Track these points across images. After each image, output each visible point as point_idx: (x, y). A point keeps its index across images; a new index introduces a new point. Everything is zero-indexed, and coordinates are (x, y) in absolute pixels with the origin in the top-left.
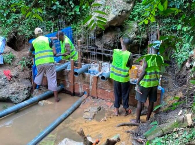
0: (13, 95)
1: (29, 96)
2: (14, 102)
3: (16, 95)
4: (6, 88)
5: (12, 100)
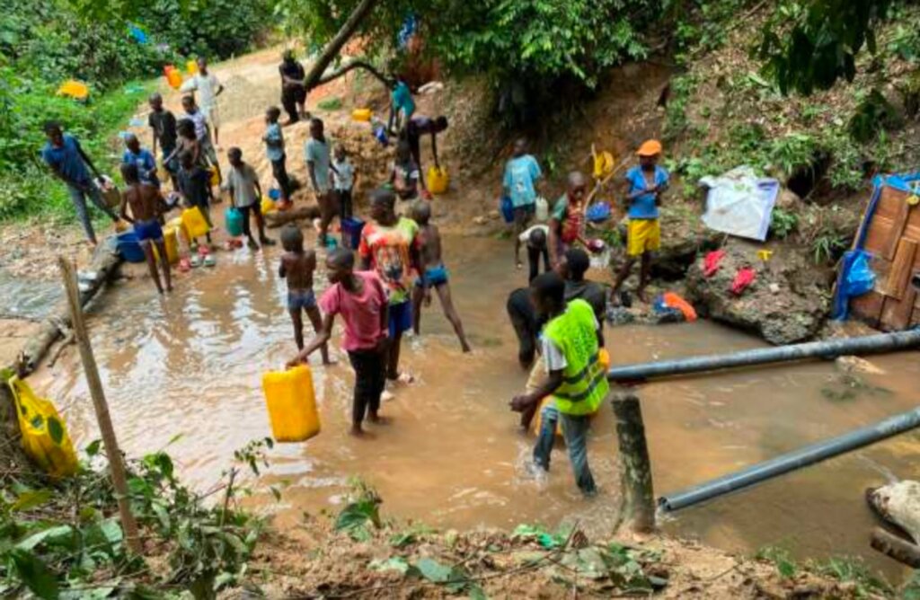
0: (770, 321)
1: (811, 333)
2: (770, 339)
3: (779, 323)
4: (757, 297)
5: (766, 332)
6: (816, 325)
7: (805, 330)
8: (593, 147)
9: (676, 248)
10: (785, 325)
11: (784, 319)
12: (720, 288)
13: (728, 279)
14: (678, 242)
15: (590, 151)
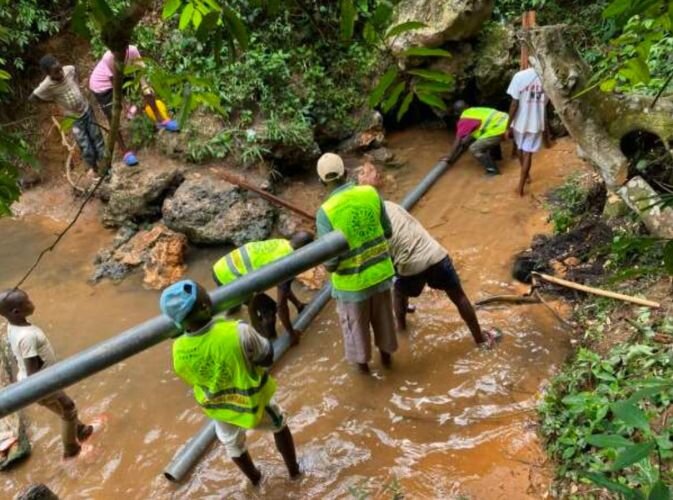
4: (221, 218)
6: (271, 223)
7: (264, 231)
8: (54, 119)
9: (145, 195)
10: (248, 233)
11: (246, 227)
12: (189, 221)
13: (193, 212)
14: (145, 190)
15: (52, 123)
